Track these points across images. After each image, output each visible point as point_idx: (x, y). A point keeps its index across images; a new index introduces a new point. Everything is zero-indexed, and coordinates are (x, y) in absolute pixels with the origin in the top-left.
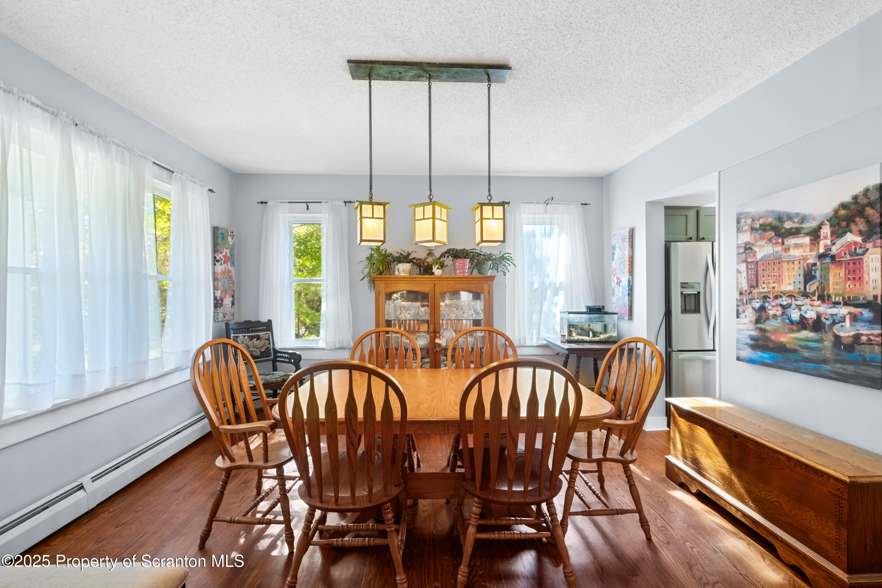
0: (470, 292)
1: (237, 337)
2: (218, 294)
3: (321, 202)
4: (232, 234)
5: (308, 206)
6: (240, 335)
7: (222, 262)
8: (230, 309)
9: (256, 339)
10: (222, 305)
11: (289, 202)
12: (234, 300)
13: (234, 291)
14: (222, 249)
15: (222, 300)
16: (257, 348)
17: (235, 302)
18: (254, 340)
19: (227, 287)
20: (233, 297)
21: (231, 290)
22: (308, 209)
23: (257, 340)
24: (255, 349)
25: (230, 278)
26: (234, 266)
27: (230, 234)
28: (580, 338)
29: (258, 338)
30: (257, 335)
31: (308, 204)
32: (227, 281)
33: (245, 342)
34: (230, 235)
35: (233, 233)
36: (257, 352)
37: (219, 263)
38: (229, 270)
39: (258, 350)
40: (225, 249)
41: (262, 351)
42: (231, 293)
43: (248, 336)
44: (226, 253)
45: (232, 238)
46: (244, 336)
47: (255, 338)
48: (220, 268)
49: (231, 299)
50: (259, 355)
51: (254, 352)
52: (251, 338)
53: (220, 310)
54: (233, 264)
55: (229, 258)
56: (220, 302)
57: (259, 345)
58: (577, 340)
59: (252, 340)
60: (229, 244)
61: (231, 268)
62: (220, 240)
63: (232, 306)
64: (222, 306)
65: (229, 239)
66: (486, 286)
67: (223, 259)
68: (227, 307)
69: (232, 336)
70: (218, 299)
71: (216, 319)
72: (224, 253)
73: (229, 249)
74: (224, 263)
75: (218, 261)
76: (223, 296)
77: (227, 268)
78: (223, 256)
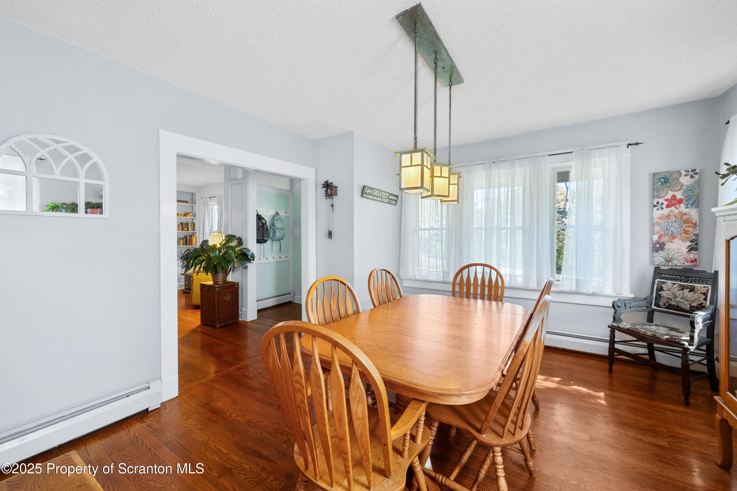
1: (664, 283)
2: (656, 238)
4: (691, 174)
6: (670, 282)
7: (664, 206)
8: (683, 254)
9: (688, 290)
10: (662, 248)
12: (696, 244)
13: (696, 235)
14: (666, 192)
15: (664, 244)
16: (687, 300)
18: (685, 290)
19: (676, 231)
20: (693, 241)
21: (687, 234)
23: (689, 292)
24: (684, 301)
25: (687, 221)
27: (685, 173)
29: (692, 289)
30: (691, 286)
32: (676, 224)
33: (672, 290)
34: (687, 175)
35: (694, 172)
36: (685, 305)
37: (657, 208)
38: (681, 213)
39: (688, 303)
40: (671, 191)
41: (692, 305)
42: (687, 237)
43: (680, 285)
44: (674, 196)
45: (691, 178)
46: (674, 284)
47: (687, 288)
48: (659, 213)
49: (689, 243)
50: (688, 309)
51: (682, 304)
52: (683, 288)
53: (660, 255)
55: (681, 200)
57: (691, 298)
59: (682, 289)
60: (683, 186)
61: (686, 211)
62: (658, 184)
63: (689, 251)
64: (663, 250)
65: (682, 180)
67: (666, 203)
68: (676, 251)
69: (657, 281)
70: (654, 242)
71: (652, 262)
72: (669, 196)
73: (682, 190)
74: (668, 206)
75: (655, 206)
76: (664, 239)
77: (676, 211)
78: (666, 200)
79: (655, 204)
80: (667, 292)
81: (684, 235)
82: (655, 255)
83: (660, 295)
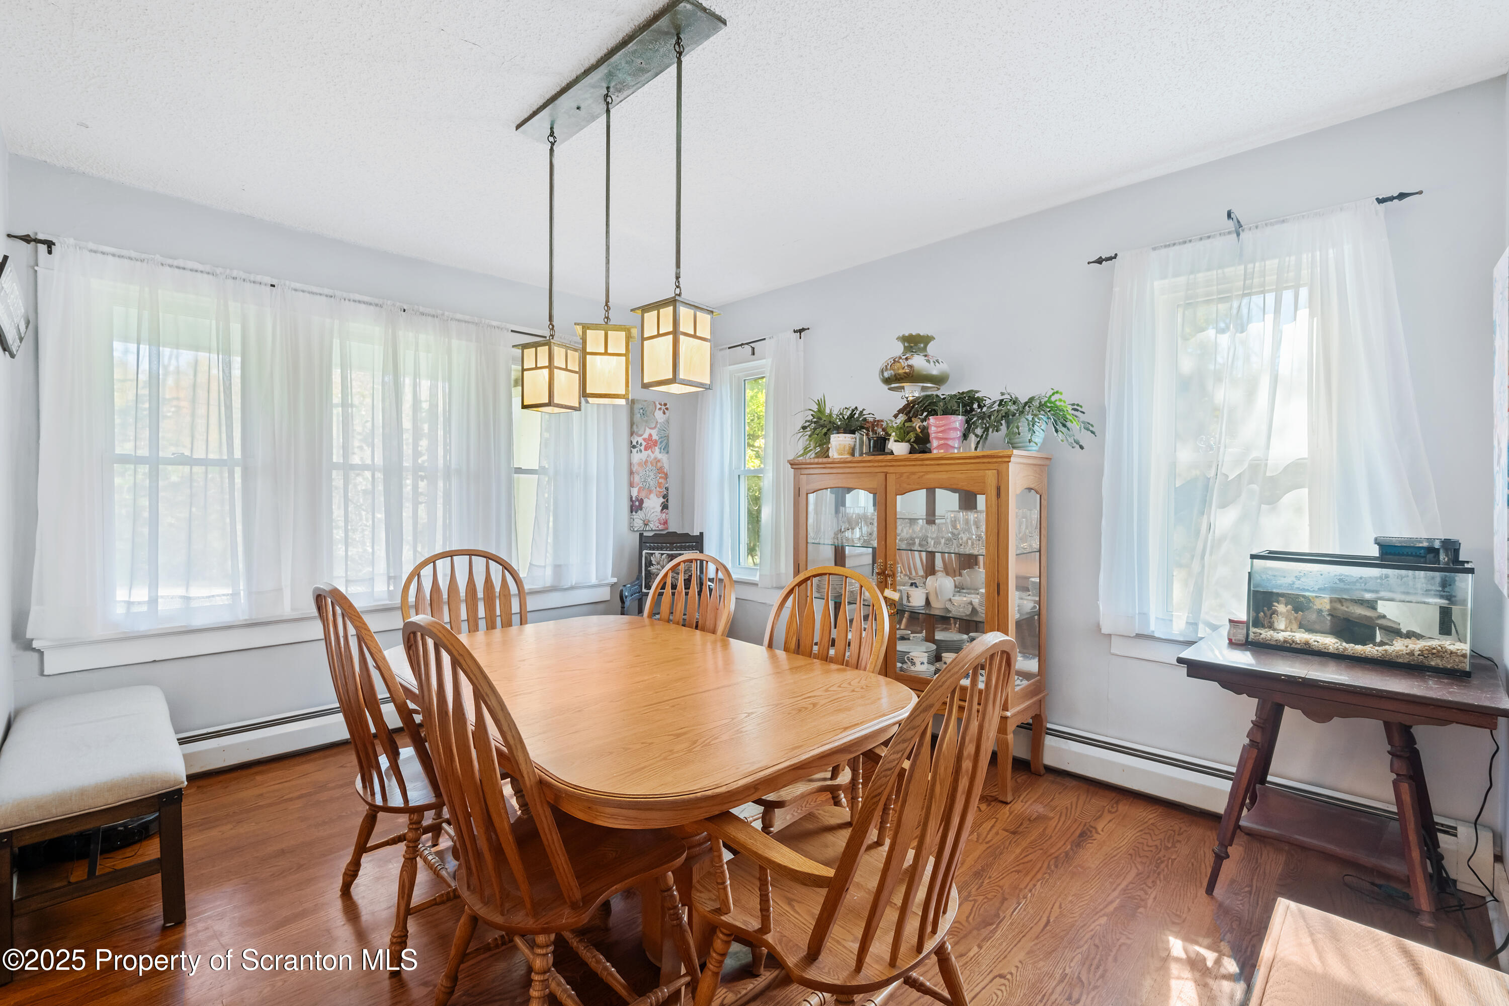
0: (954, 490)
1: (652, 554)
2: (635, 492)
3: (765, 339)
4: (663, 407)
5: (753, 349)
6: (657, 552)
7: (642, 448)
8: (659, 513)
10: (640, 507)
11: (729, 348)
12: (667, 501)
13: (667, 489)
14: (643, 429)
15: (641, 502)
17: (670, 504)
19: (652, 483)
20: (665, 497)
21: (660, 487)
22: (753, 354)
25: (660, 470)
26: (668, 452)
27: (659, 406)
28: (1301, 636)
31: (752, 345)
32: (652, 474)
33: (661, 563)
34: (660, 409)
35: (665, 405)
37: (636, 450)
38: (655, 458)
40: (647, 429)
42: (660, 492)
43: (668, 554)
44: (650, 435)
45: (664, 413)
46: (662, 554)
48: (637, 457)
49: (662, 500)
53: (639, 517)
54: (666, 449)
55: (656, 442)
56: (637, 503)
58: (1285, 641)
60: (657, 422)
61: (660, 456)
62: (637, 417)
63: (662, 510)
64: (641, 510)
65: (656, 414)
66: (990, 476)
67: (644, 444)
68: (652, 511)
69: (644, 552)
70: (634, 499)
71: (631, 528)
72: (646, 436)
73: (657, 429)
74: (646, 449)
75: (634, 447)
76: (642, 495)
77: (653, 456)
78: (644, 440)
79: (634, 443)
80: (656, 567)
81: (658, 489)
82: (635, 517)
83: (649, 571)
